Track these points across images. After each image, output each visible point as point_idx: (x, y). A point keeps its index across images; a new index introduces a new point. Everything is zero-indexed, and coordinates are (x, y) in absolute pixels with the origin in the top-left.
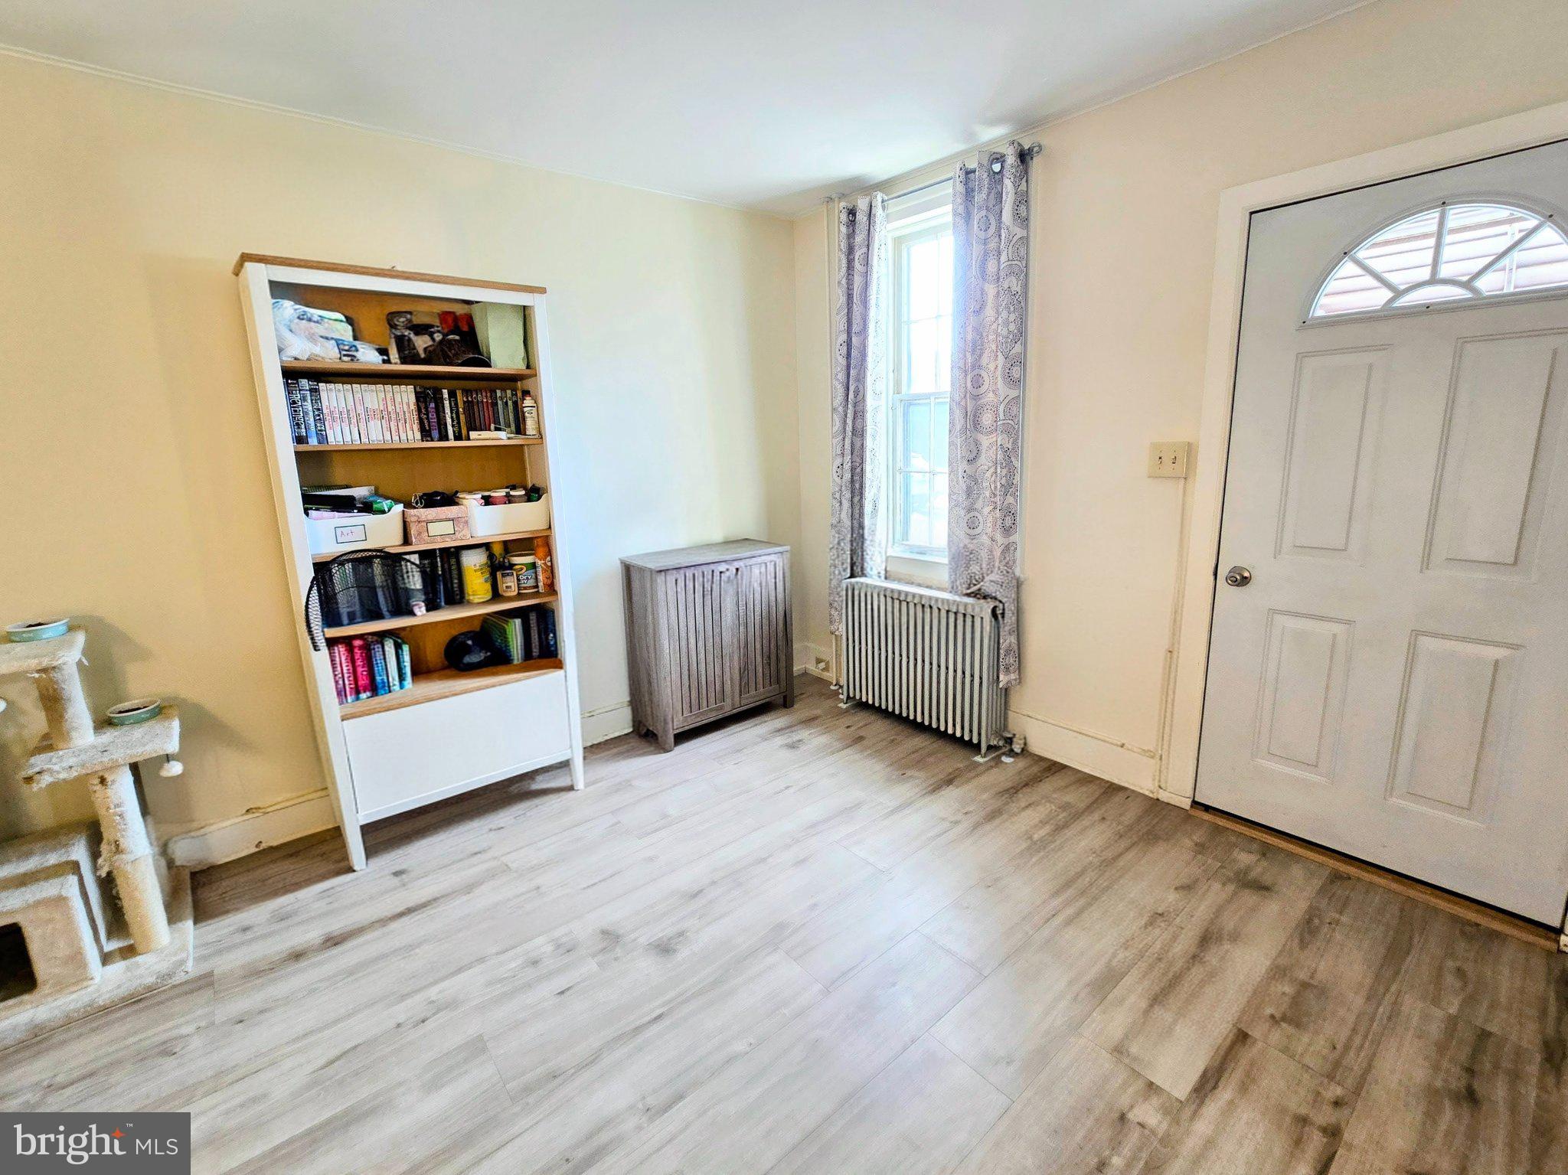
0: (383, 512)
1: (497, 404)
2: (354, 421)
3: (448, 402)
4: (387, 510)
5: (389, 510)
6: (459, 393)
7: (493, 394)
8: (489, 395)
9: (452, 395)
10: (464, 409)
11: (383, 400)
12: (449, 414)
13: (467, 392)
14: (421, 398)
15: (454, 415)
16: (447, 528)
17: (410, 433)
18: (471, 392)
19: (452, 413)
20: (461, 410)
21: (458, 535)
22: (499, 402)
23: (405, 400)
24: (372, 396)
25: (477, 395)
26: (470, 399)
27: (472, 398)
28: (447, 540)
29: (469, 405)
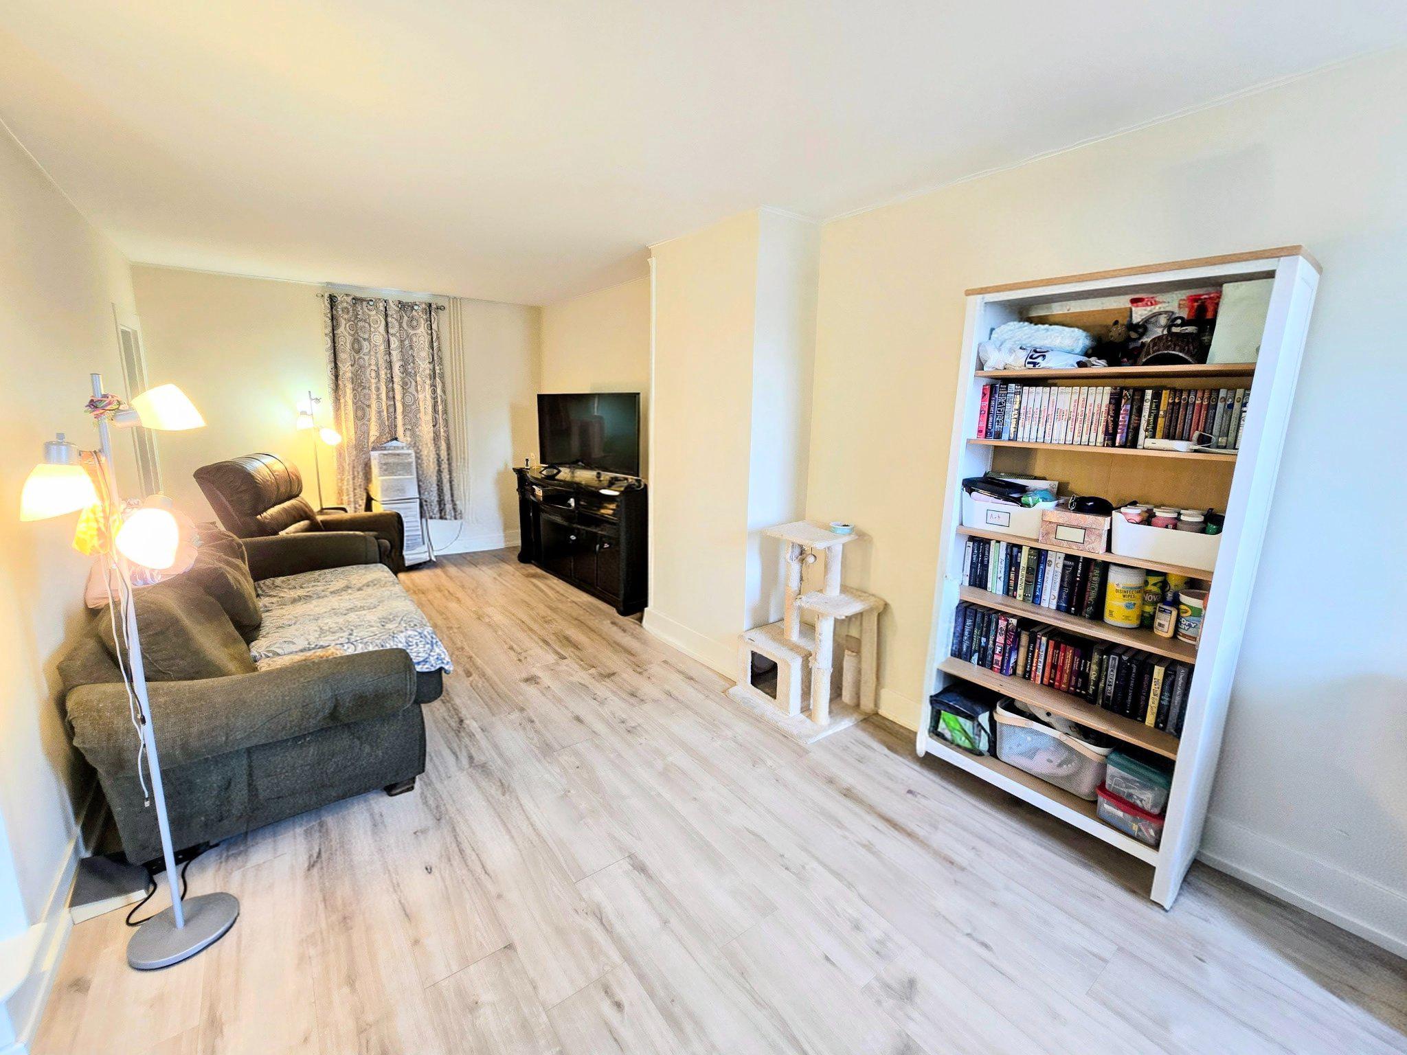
0: (1029, 506)
1: (1215, 407)
2: (1043, 421)
3: (1149, 404)
4: (1031, 504)
5: (1034, 505)
6: (1165, 394)
7: (1214, 396)
8: (1206, 395)
9: (1157, 396)
10: (1165, 412)
11: (1075, 402)
12: (1147, 417)
13: (1175, 391)
14: (1116, 401)
15: (1152, 418)
16: (1078, 535)
17: (1093, 435)
18: (1181, 391)
19: (1149, 416)
20: (1161, 413)
21: (1087, 546)
22: (1220, 405)
23: (1098, 401)
24: (1064, 397)
25: (1189, 397)
26: (1177, 401)
27: (1180, 398)
28: (1074, 547)
29: (1174, 408)
